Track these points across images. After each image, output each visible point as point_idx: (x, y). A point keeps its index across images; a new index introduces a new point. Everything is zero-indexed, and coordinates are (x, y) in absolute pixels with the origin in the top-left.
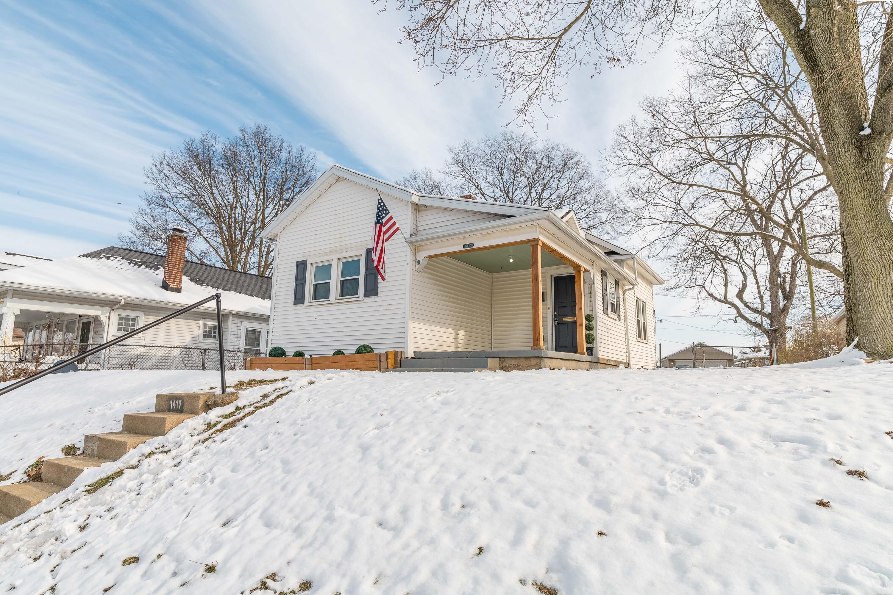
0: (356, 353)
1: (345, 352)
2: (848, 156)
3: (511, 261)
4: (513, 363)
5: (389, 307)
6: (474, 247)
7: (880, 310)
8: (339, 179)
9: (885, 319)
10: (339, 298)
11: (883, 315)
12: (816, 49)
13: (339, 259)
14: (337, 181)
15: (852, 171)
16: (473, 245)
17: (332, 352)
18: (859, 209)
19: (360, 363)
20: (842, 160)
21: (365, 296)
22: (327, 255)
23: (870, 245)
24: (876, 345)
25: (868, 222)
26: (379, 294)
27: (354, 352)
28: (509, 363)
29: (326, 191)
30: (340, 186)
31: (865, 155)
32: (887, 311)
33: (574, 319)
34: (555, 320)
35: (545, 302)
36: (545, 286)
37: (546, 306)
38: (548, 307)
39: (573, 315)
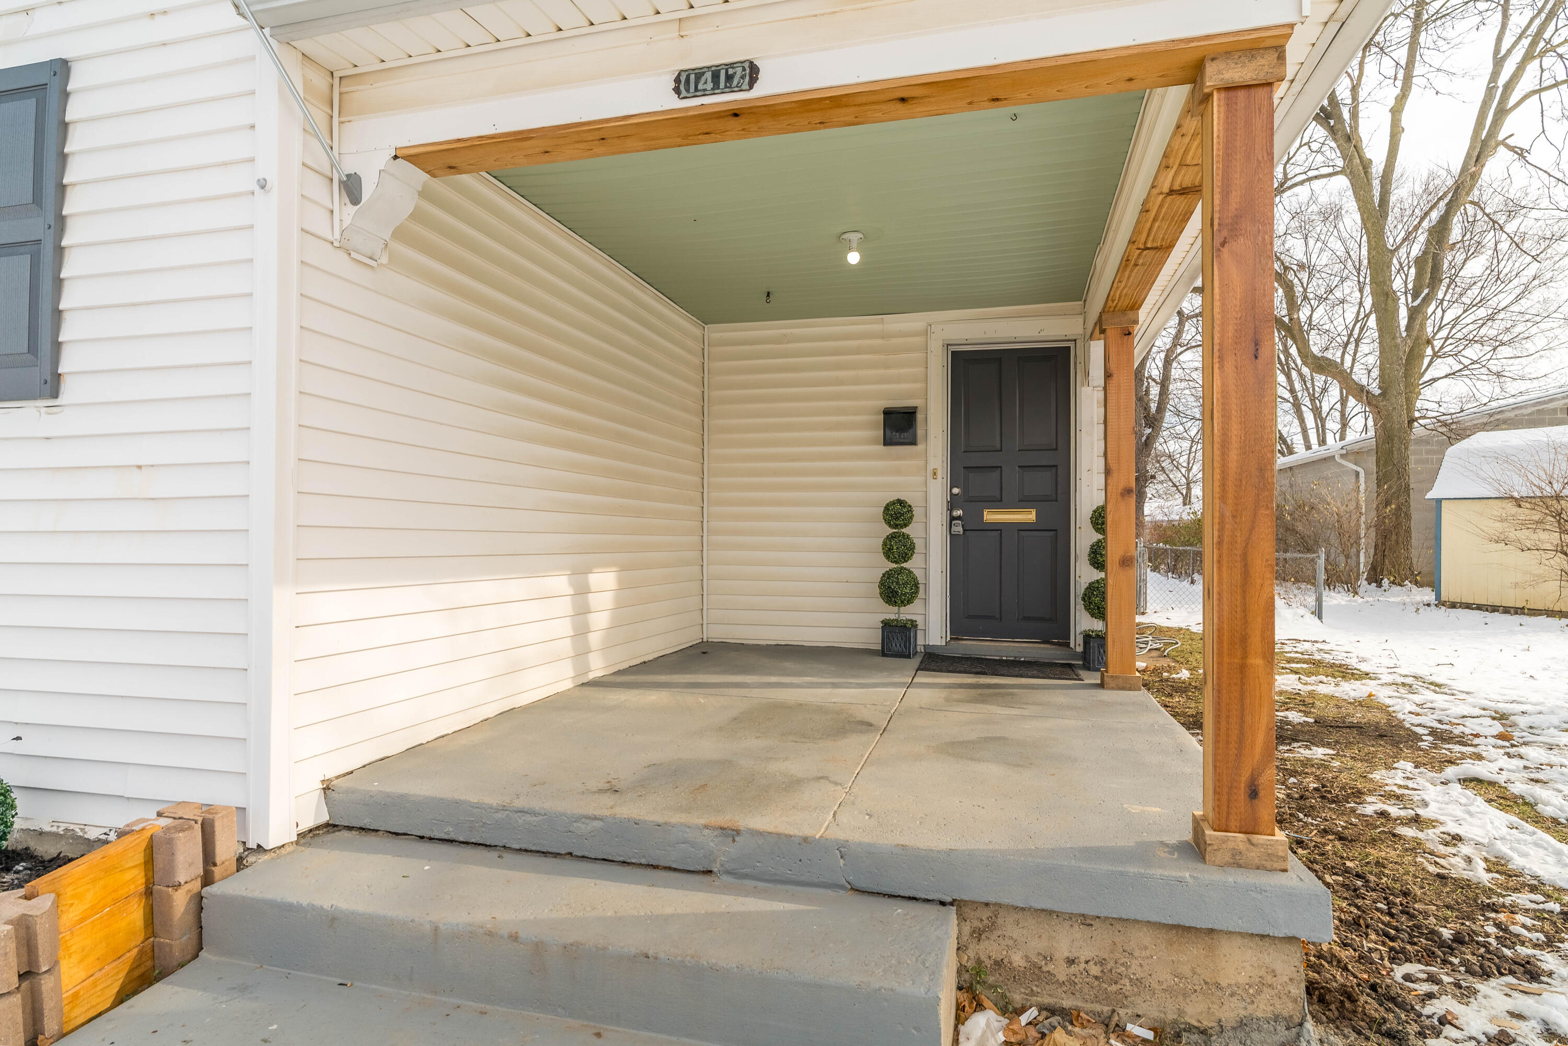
3: (853, 257)
6: (762, 90)
16: (752, 72)
26: (70, 391)
33: (1029, 516)
34: (953, 518)
35: (920, 447)
36: (919, 386)
37: (922, 463)
38: (931, 467)
39: (1024, 502)
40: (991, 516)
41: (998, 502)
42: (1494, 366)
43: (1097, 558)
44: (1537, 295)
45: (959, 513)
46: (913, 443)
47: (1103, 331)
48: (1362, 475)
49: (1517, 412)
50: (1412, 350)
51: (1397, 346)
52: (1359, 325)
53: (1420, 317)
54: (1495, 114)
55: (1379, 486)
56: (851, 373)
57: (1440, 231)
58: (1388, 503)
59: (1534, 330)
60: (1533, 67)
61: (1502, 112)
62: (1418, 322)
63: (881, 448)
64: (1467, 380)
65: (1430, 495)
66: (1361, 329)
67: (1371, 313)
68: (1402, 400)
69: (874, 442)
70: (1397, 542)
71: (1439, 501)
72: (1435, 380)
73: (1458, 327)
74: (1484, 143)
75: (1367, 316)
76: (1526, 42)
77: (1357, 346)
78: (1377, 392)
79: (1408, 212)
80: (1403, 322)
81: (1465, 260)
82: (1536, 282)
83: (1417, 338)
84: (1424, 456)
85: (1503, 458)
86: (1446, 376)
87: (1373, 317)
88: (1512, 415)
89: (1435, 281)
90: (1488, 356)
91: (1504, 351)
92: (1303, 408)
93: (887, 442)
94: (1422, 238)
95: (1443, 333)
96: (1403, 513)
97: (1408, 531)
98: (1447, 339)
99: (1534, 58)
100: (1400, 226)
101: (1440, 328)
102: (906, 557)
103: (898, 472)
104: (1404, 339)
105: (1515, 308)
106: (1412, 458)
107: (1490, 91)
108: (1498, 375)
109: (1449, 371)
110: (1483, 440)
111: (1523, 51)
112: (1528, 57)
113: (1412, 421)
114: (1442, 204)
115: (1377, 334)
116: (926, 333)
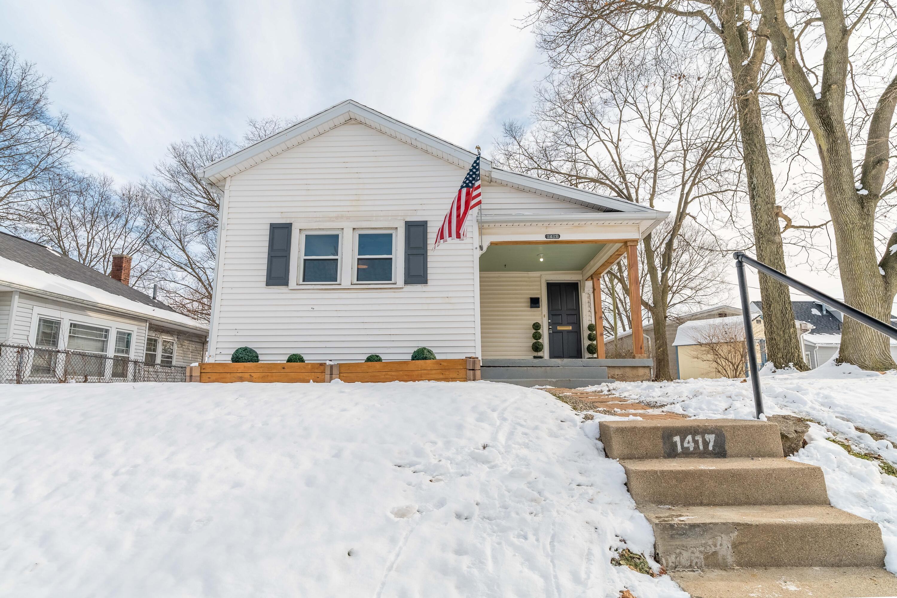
0: (413, 359)
1: (383, 357)
2: (854, 209)
3: (542, 260)
4: (616, 373)
5: (447, 300)
6: (560, 239)
7: (868, 333)
8: (350, 121)
9: (871, 340)
10: (355, 282)
11: (870, 337)
12: (833, 118)
13: (354, 229)
14: (346, 122)
15: (856, 221)
16: (559, 236)
17: (365, 357)
18: (862, 252)
19: (434, 372)
20: (849, 211)
21: (406, 282)
22: (333, 221)
23: (867, 282)
24: (865, 360)
25: (868, 263)
26: (429, 282)
27: (409, 357)
28: (612, 373)
29: (325, 132)
30: (350, 130)
31: (865, 210)
32: (874, 334)
33: (570, 328)
34: (549, 329)
35: (540, 309)
36: (539, 292)
37: (540, 313)
38: (543, 314)
39: (568, 324)
40: (559, 328)
41: (561, 324)
42: (698, 299)
43: (591, 338)
44: (710, 269)
45: (551, 327)
46: (539, 307)
47: (592, 279)
48: (650, 339)
49: (702, 315)
50: (663, 289)
51: (658, 288)
52: (643, 279)
53: (665, 277)
54: (684, 203)
55: (656, 341)
56: (520, 287)
57: (669, 245)
58: (659, 348)
59: (711, 284)
60: (695, 188)
61: (686, 203)
62: (665, 279)
63: (529, 309)
64: (687, 305)
65: (673, 344)
66: (644, 281)
67: (647, 274)
68: (661, 309)
69: (528, 307)
70: (664, 365)
71: (677, 346)
72: (675, 304)
73: (682, 282)
74: (682, 214)
75: (646, 275)
76: (692, 178)
77: (643, 288)
78: (652, 305)
79: (659, 231)
80: (660, 279)
81: (683, 253)
82: (709, 264)
83: (665, 285)
84: (671, 332)
85: (695, 329)
86: (679, 303)
87: (648, 275)
88: (700, 316)
89: (669, 264)
90: (694, 295)
91: (701, 293)
92: (622, 315)
93: (531, 307)
94: (664, 245)
95: (677, 284)
96: (665, 353)
97: (668, 361)
98: (678, 286)
99: (695, 185)
100: (656, 237)
101: (675, 282)
102: (540, 338)
103: (534, 315)
104: (660, 285)
105: (702, 275)
106: (667, 333)
107: (682, 195)
108: (699, 302)
109: (680, 301)
110: (689, 324)
111: (691, 183)
112: (693, 184)
113: (666, 317)
114: (669, 235)
115: (651, 283)
116: (540, 277)
